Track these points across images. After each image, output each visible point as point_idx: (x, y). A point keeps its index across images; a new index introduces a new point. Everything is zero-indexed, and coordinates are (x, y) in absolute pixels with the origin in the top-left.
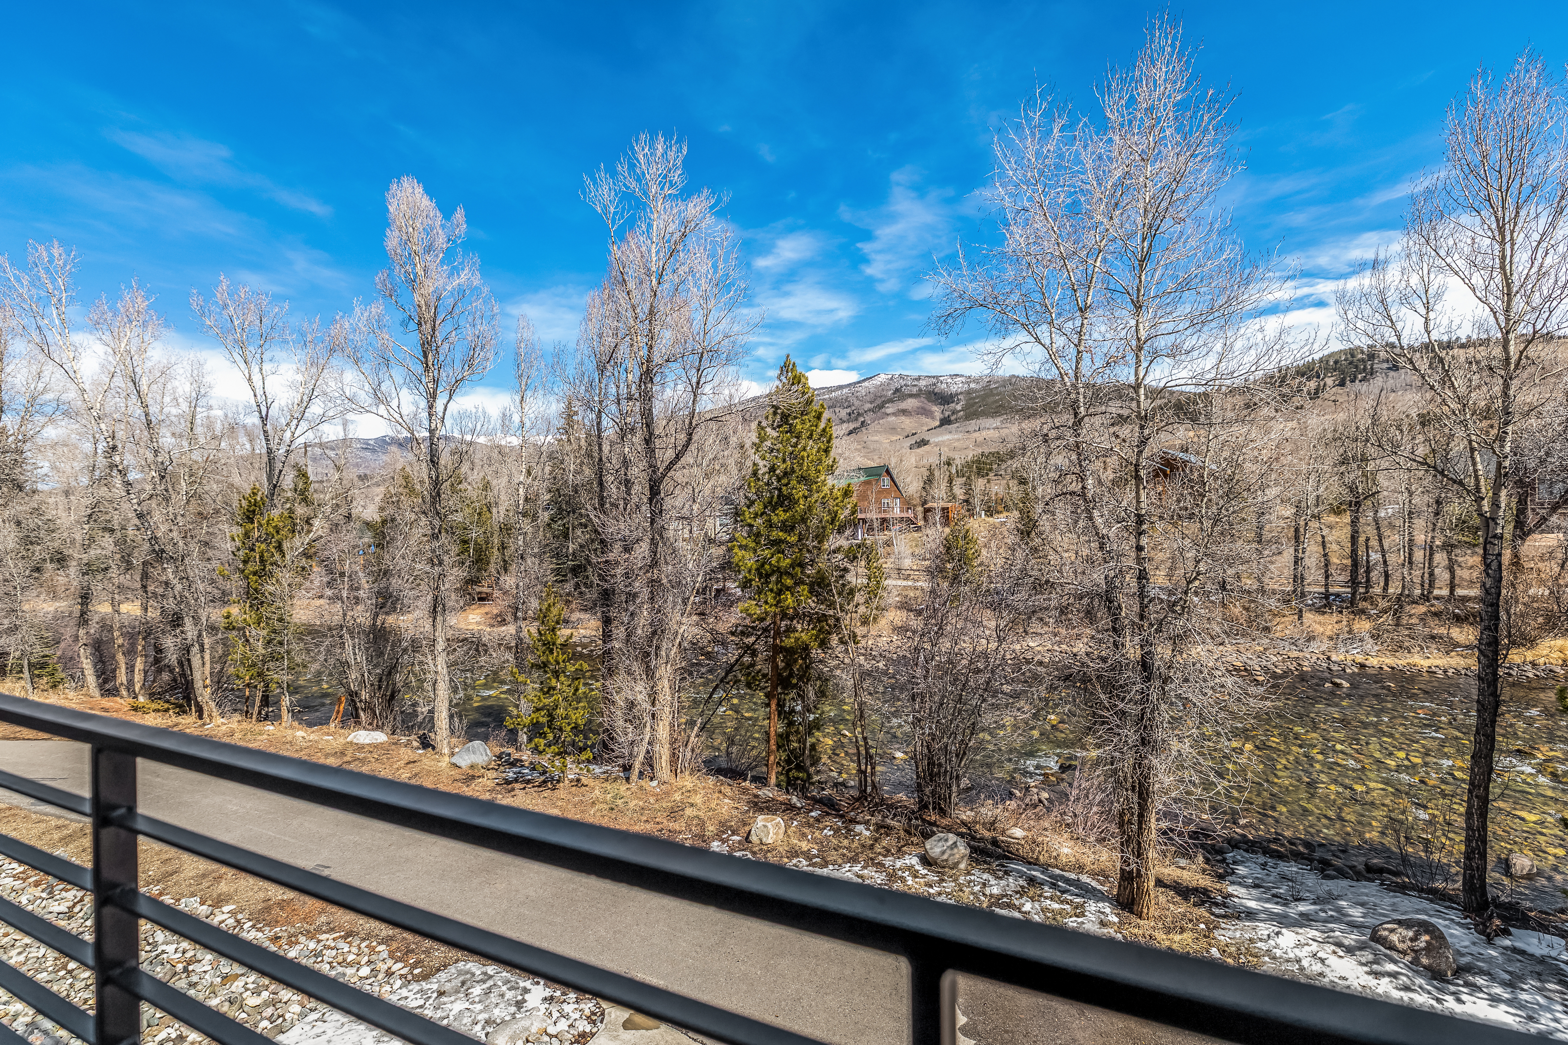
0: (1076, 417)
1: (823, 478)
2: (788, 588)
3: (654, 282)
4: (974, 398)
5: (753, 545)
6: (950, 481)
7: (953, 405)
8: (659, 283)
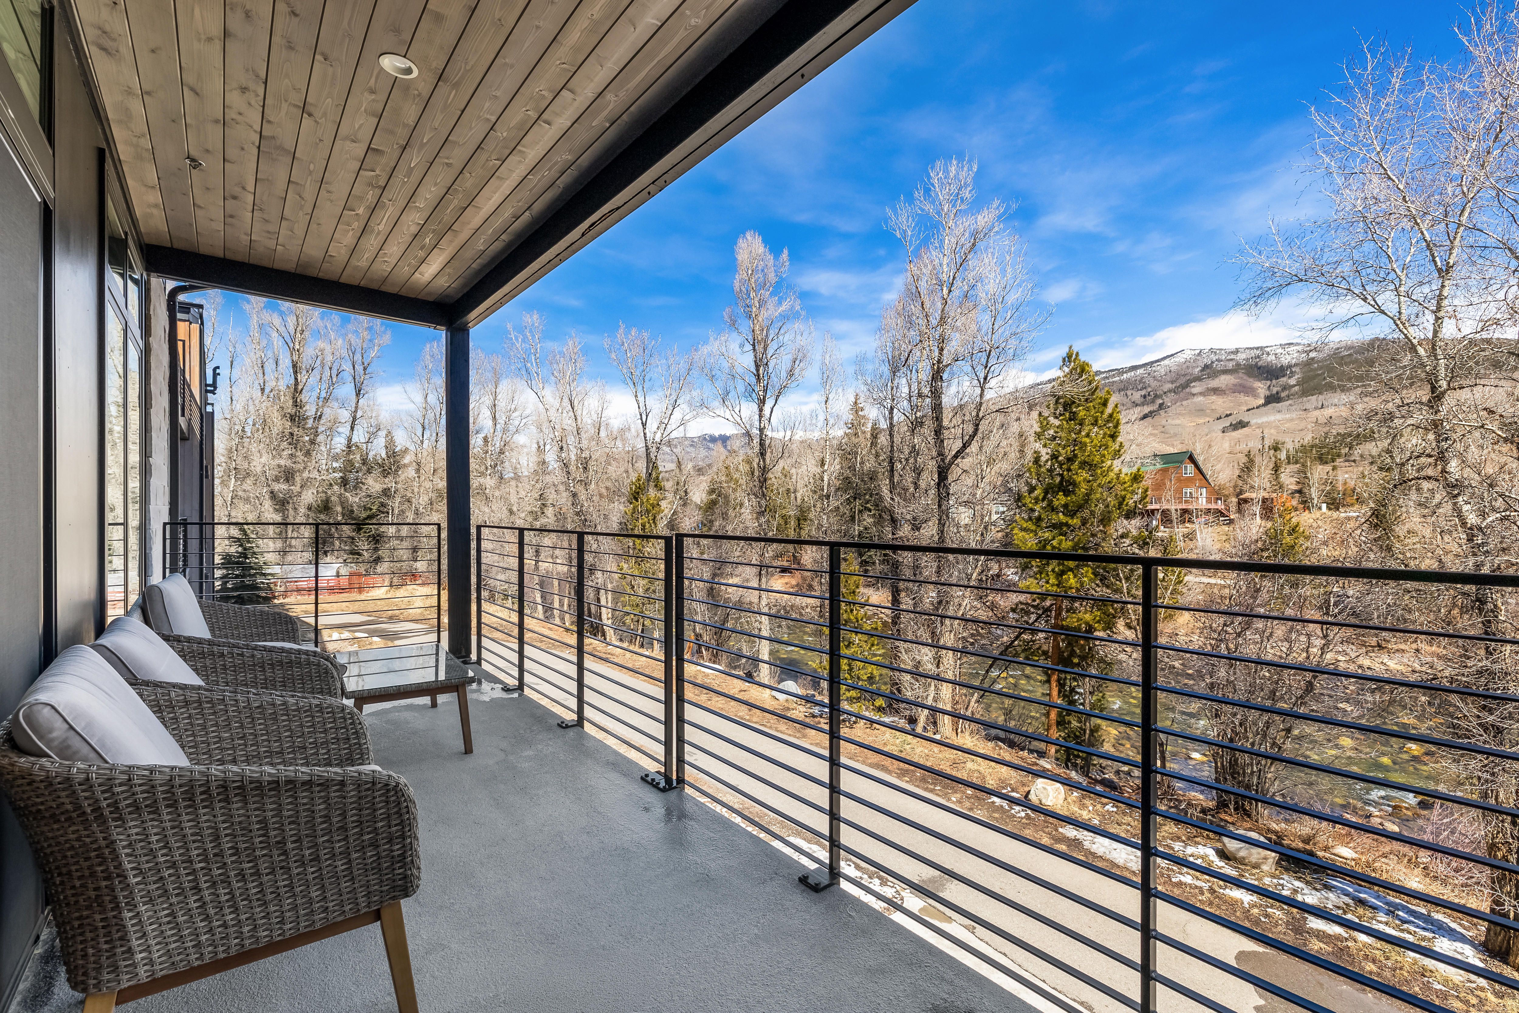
0: (1433, 393)
1: (1109, 463)
2: (1071, 570)
3: (945, 291)
4: (1316, 369)
5: (1034, 528)
6: (1276, 469)
7: (1284, 379)
8: (950, 291)
